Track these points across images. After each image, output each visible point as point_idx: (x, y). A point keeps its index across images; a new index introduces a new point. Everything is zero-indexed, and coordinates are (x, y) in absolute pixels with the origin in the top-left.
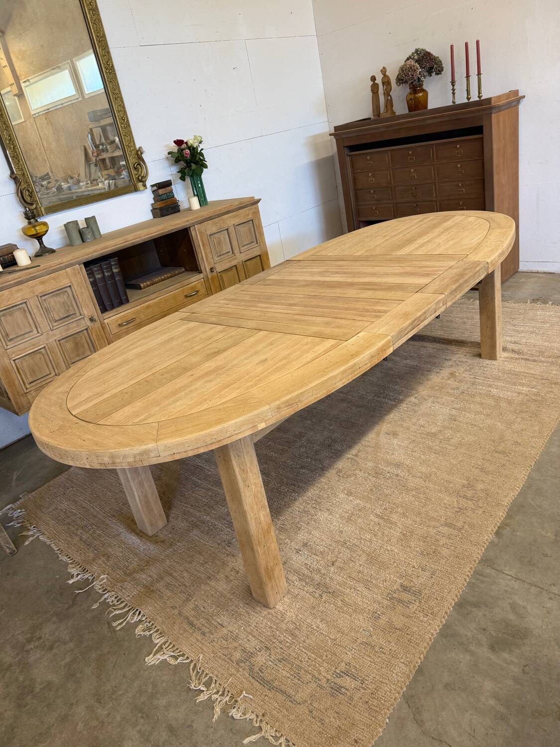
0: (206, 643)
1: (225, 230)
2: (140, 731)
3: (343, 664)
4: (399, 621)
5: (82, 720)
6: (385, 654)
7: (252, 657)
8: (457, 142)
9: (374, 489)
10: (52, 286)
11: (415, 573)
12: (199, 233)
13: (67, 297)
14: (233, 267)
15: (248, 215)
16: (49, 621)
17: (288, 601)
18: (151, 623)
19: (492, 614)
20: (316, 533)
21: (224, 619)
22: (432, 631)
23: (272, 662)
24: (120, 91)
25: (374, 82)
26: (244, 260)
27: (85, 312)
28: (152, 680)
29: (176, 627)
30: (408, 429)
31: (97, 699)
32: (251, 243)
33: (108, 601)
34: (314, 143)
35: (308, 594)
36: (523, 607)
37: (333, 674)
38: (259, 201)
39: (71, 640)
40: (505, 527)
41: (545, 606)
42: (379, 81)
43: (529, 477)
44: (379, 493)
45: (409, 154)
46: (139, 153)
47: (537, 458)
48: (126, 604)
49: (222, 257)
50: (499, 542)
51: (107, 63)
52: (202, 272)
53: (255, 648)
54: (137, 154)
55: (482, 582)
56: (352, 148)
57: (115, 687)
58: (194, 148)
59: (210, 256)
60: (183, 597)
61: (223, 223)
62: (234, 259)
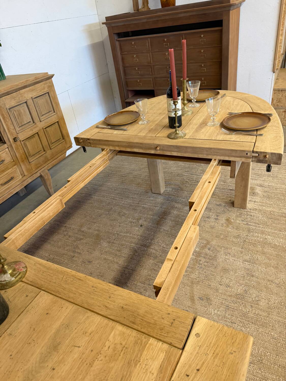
1: (24, 103)
8: (201, 33)
14: (35, 134)
15: (44, 89)
26: (44, 128)
32: (49, 112)
34: (90, 31)
38: (52, 76)
45: (164, 40)
49: (23, 127)
52: (5, 143)
56: (120, 35)
59: (12, 127)
61: (21, 97)
62: (35, 127)
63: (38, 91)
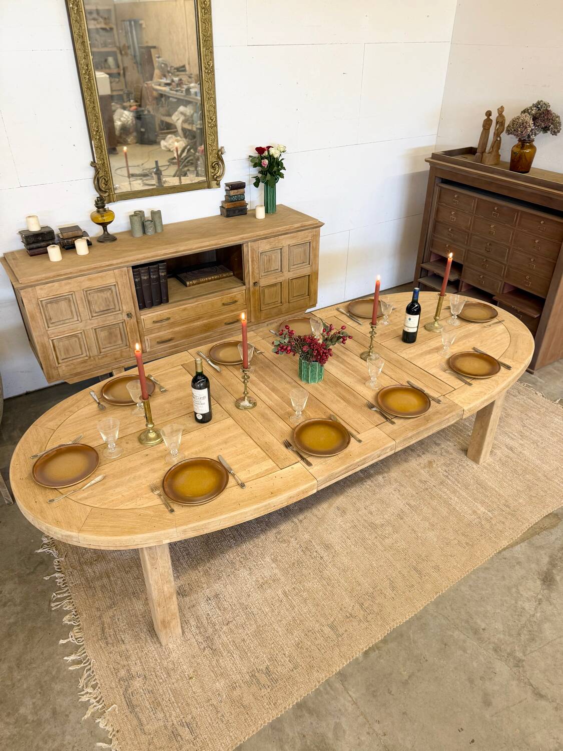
0: (106, 652)
1: (278, 249)
2: (34, 703)
3: (190, 717)
4: (248, 699)
5: (3, 675)
6: (223, 722)
7: (132, 679)
8: (542, 218)
9: (296, 564)
10: (97, 284)
11: (282, 661)
12: (251, 250)
13: (110, 294)
14: (278, 283)
15: (307, 237)
16: (12, 580)
17: (179, 642)
18: (77, 617)
19: (318, 725)
20: (229, 587)
21: (127, 637)
22: (266, 719)
23: (143, 690)
24: (214, 92)
25: (488, 117)
26: (291, 278)
27: (124, 308)
28: (59, 665)
29: (93, 628)
30: (358, 510)
31: (18, 664)
32: (304, 263)
33: (57, 580)
35: (196, 643)
36: (344, 730)
37: (179, 721)
38: (322, 224)
39: (20, 604)
40: (376, 649)
41: (360, 738)
42: (494, 117)
43: (425, 607)
44: (298, 570)
45: (494, 209)
46: (220, 153)
47: (444, 592)
48: (68, 590)
49: (269, 273)
50: (362, 661)
51: (208, 63)
52: (245, 285)
53: (137, 672)
54: (218, 154)
55: (327, 693)
56: (445, 181)
57: (33, 659)
58: (274, 158)
59: (256, 271)
60: (109, 602)
61: (278, 242)
62: (281, 276)
63: (299, 239)
